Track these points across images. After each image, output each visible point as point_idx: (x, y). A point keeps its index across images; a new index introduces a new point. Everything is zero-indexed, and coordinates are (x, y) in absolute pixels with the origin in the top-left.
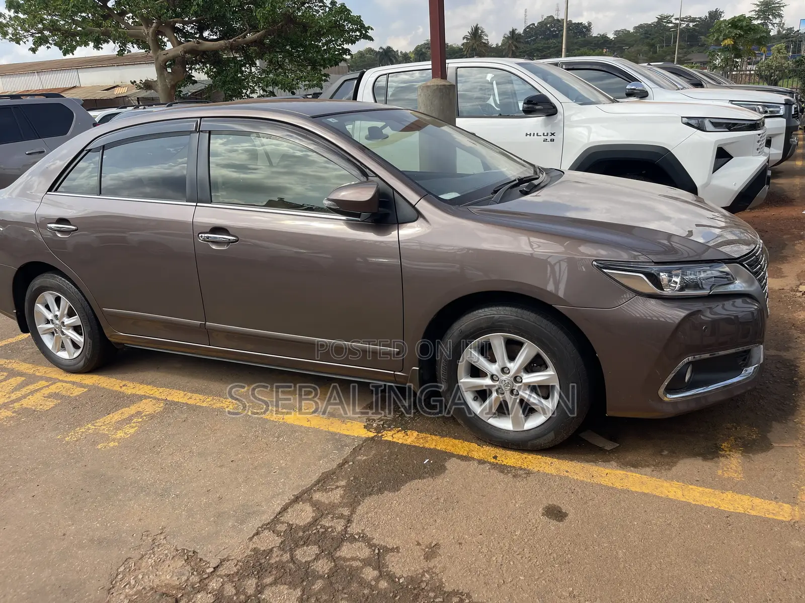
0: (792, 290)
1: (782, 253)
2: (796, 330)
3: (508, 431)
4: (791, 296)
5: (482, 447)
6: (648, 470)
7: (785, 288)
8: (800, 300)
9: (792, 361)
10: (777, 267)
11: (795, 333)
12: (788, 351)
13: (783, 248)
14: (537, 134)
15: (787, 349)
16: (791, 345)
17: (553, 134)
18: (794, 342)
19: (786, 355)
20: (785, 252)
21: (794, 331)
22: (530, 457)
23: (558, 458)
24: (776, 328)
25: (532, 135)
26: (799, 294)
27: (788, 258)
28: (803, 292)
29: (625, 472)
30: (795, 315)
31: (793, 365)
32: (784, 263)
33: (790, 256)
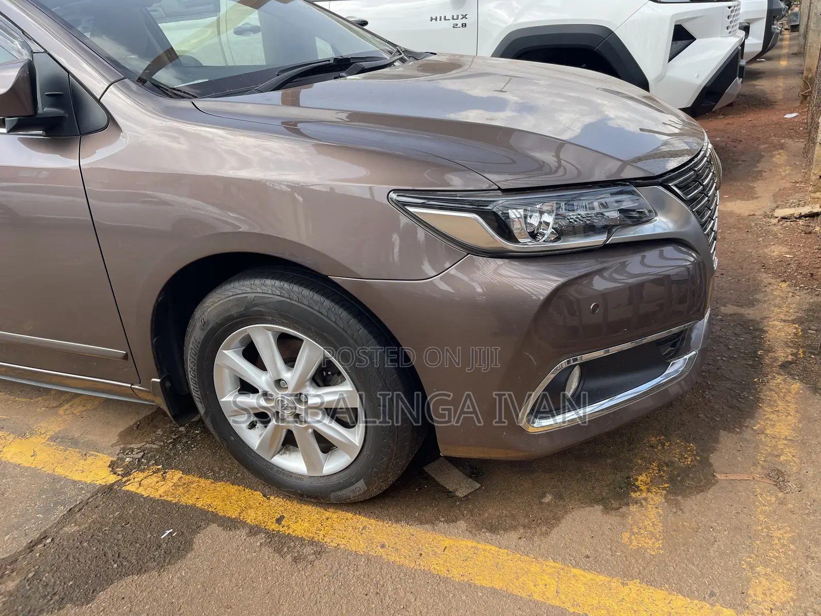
0: (766, 216)
1: (757, 167)
2: (766, 272)
3: (300, 477)
4: (763, 224)
5: (269, 499)
6: (514, 535)
7: (757, 213)
8: (775, 229)
9: (758, 323)
10: (749, 186)
11: (766, 278)
12: (753, 305)
13: (759, 161)
14: (445, 17)
15: (752, 303)
16: (757, 296)
17: (464, 17)
18: (763, 292)
19: (750, 313)
20: (760, 166)
21: (764, 275)
22: (335, 516)
23: (378, 518)
24: (740, 271)
25: (438, 19)
26: (775, 221)
27: (764, 174)
28: (779, 217)
29: (474, 544)
30: (766, 251)
31: (756, 330)
32: (759, 180)
33: (766, 170)
